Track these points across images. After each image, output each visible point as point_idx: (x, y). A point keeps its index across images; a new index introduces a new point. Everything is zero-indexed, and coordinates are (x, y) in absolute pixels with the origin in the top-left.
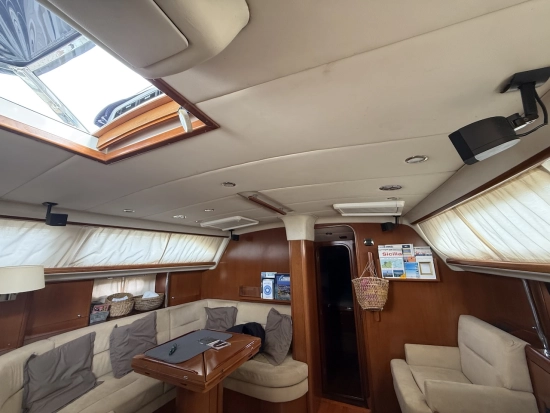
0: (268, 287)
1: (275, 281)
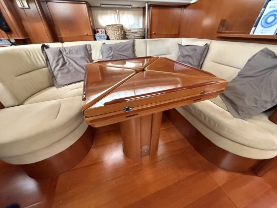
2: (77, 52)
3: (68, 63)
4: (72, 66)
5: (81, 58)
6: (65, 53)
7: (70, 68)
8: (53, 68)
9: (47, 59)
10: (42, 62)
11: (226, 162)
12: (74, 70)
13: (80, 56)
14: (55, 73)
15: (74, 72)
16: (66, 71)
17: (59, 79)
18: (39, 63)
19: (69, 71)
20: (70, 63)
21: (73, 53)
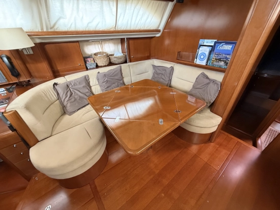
0: (203, 54)
1: (213, 48)
2: (79, 83)
3: (74, 93)
4: (77, 94)
5: (83, 87)
6: (71, 86)
7: (76, 97)
8: (63, 100)
9: (58, 94)
10: (55, 97)
11: (195, 139)
12: (79, 98)
13: (82, 86)
14: (65, 103)
15: (79, 99)
16: (73, 100)
17: (69, 108)
18: (53, 98)
19: (75, 100)
20: (75, 93)
21: (77, 85)
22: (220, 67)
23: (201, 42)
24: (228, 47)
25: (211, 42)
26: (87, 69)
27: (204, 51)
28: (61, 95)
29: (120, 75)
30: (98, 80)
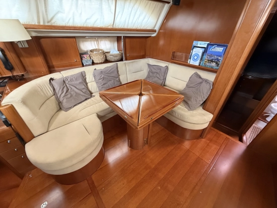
1: (206, 50)
2: (76, 79)
3: (70, 89)
4: (73, 90)
5: (80, 83)
6: (67, 82)
7: (72, 93)
8: (59, 96)
9: (54, 89)
10: (51, 92)
13: (78, 82)
14: (61, 99)
15: (76, 95)
16: (69, 96)
17: (65, 104)
18: (49, 94)
19: (71, 96)
21: (73, 81)
22: (212, 67)
23: (195, 43)
24: (220, 49)
25: (204, 44)
26: (83, 66)
27: (197, 52)
28: (57, 91)
29: (116, 73)
30: (95, 76)
